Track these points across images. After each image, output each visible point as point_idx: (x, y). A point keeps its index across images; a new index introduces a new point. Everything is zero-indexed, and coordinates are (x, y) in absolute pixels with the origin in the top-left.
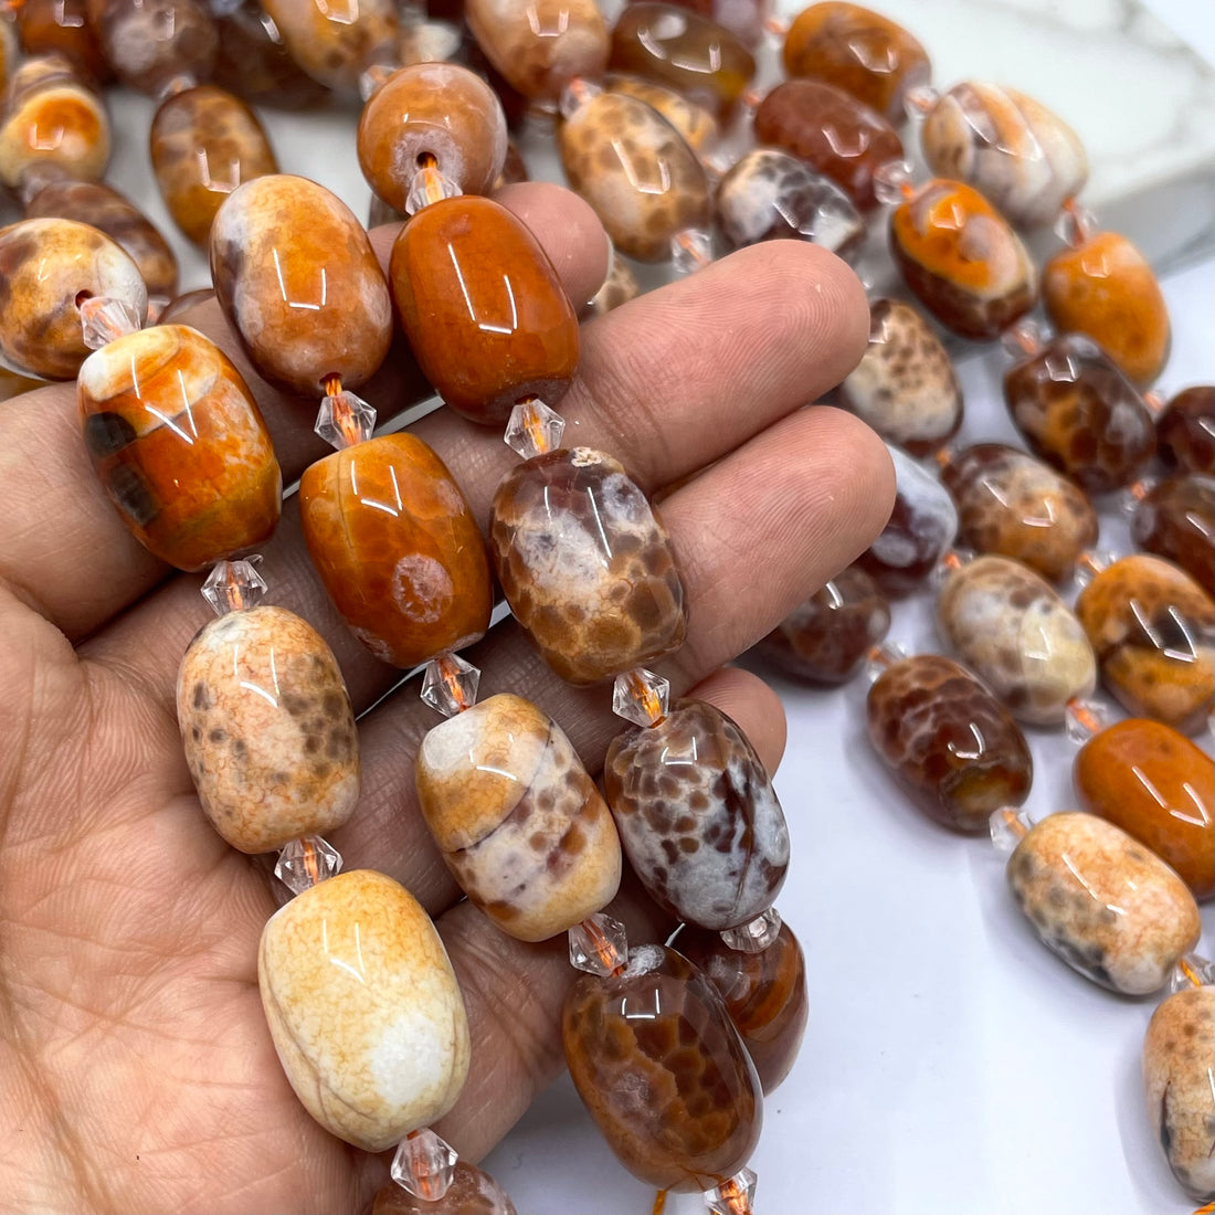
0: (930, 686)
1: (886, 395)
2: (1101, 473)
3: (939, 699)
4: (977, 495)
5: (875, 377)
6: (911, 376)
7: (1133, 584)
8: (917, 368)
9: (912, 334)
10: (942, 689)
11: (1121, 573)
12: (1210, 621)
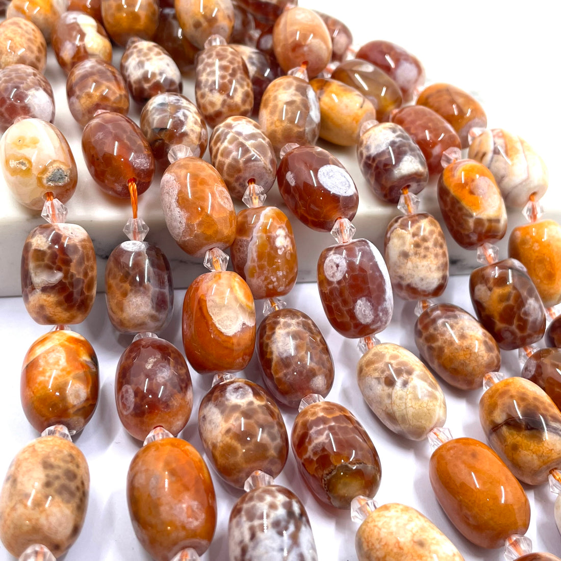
0: (329, 417)
1: (405, 255)
2: (513, 333)
3: (333, 424)
4: (435, 329)
5: (404, 244)
6: (422, 251)
7: (513, 392)
8: (427, 249)
9: (432, 232)
10: (336, 419)
11: (507, 384)
12: (555, 419)
